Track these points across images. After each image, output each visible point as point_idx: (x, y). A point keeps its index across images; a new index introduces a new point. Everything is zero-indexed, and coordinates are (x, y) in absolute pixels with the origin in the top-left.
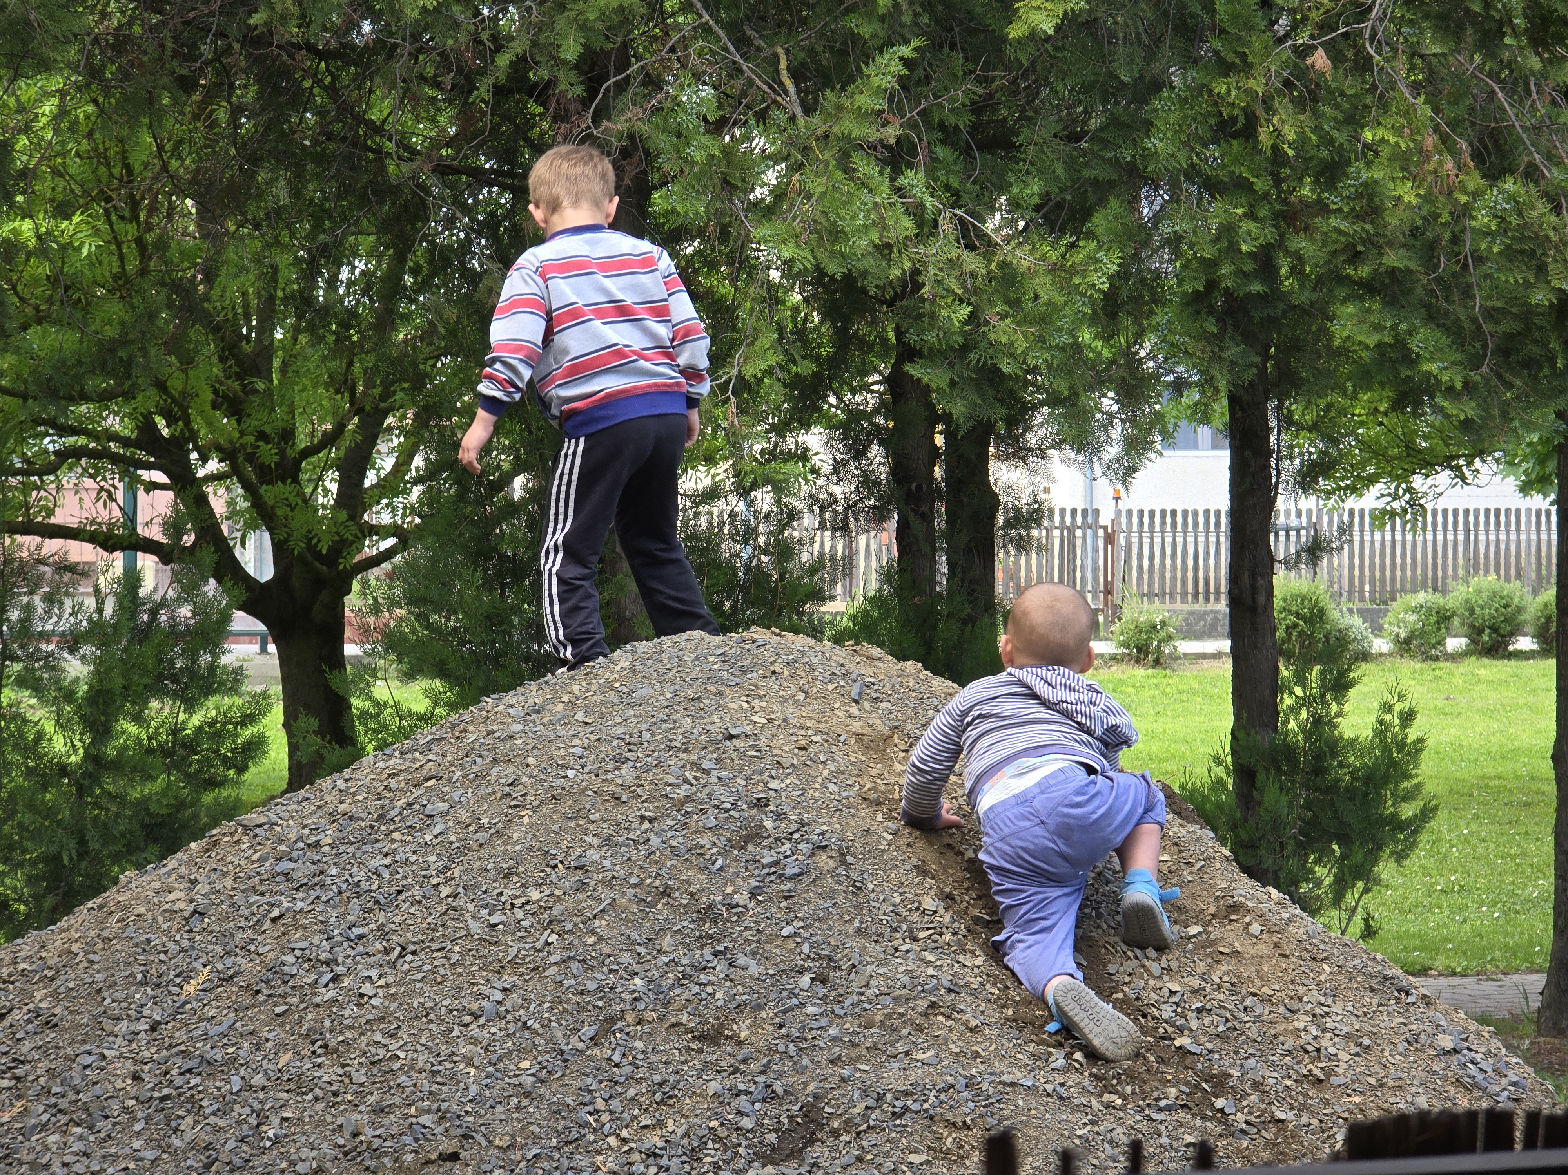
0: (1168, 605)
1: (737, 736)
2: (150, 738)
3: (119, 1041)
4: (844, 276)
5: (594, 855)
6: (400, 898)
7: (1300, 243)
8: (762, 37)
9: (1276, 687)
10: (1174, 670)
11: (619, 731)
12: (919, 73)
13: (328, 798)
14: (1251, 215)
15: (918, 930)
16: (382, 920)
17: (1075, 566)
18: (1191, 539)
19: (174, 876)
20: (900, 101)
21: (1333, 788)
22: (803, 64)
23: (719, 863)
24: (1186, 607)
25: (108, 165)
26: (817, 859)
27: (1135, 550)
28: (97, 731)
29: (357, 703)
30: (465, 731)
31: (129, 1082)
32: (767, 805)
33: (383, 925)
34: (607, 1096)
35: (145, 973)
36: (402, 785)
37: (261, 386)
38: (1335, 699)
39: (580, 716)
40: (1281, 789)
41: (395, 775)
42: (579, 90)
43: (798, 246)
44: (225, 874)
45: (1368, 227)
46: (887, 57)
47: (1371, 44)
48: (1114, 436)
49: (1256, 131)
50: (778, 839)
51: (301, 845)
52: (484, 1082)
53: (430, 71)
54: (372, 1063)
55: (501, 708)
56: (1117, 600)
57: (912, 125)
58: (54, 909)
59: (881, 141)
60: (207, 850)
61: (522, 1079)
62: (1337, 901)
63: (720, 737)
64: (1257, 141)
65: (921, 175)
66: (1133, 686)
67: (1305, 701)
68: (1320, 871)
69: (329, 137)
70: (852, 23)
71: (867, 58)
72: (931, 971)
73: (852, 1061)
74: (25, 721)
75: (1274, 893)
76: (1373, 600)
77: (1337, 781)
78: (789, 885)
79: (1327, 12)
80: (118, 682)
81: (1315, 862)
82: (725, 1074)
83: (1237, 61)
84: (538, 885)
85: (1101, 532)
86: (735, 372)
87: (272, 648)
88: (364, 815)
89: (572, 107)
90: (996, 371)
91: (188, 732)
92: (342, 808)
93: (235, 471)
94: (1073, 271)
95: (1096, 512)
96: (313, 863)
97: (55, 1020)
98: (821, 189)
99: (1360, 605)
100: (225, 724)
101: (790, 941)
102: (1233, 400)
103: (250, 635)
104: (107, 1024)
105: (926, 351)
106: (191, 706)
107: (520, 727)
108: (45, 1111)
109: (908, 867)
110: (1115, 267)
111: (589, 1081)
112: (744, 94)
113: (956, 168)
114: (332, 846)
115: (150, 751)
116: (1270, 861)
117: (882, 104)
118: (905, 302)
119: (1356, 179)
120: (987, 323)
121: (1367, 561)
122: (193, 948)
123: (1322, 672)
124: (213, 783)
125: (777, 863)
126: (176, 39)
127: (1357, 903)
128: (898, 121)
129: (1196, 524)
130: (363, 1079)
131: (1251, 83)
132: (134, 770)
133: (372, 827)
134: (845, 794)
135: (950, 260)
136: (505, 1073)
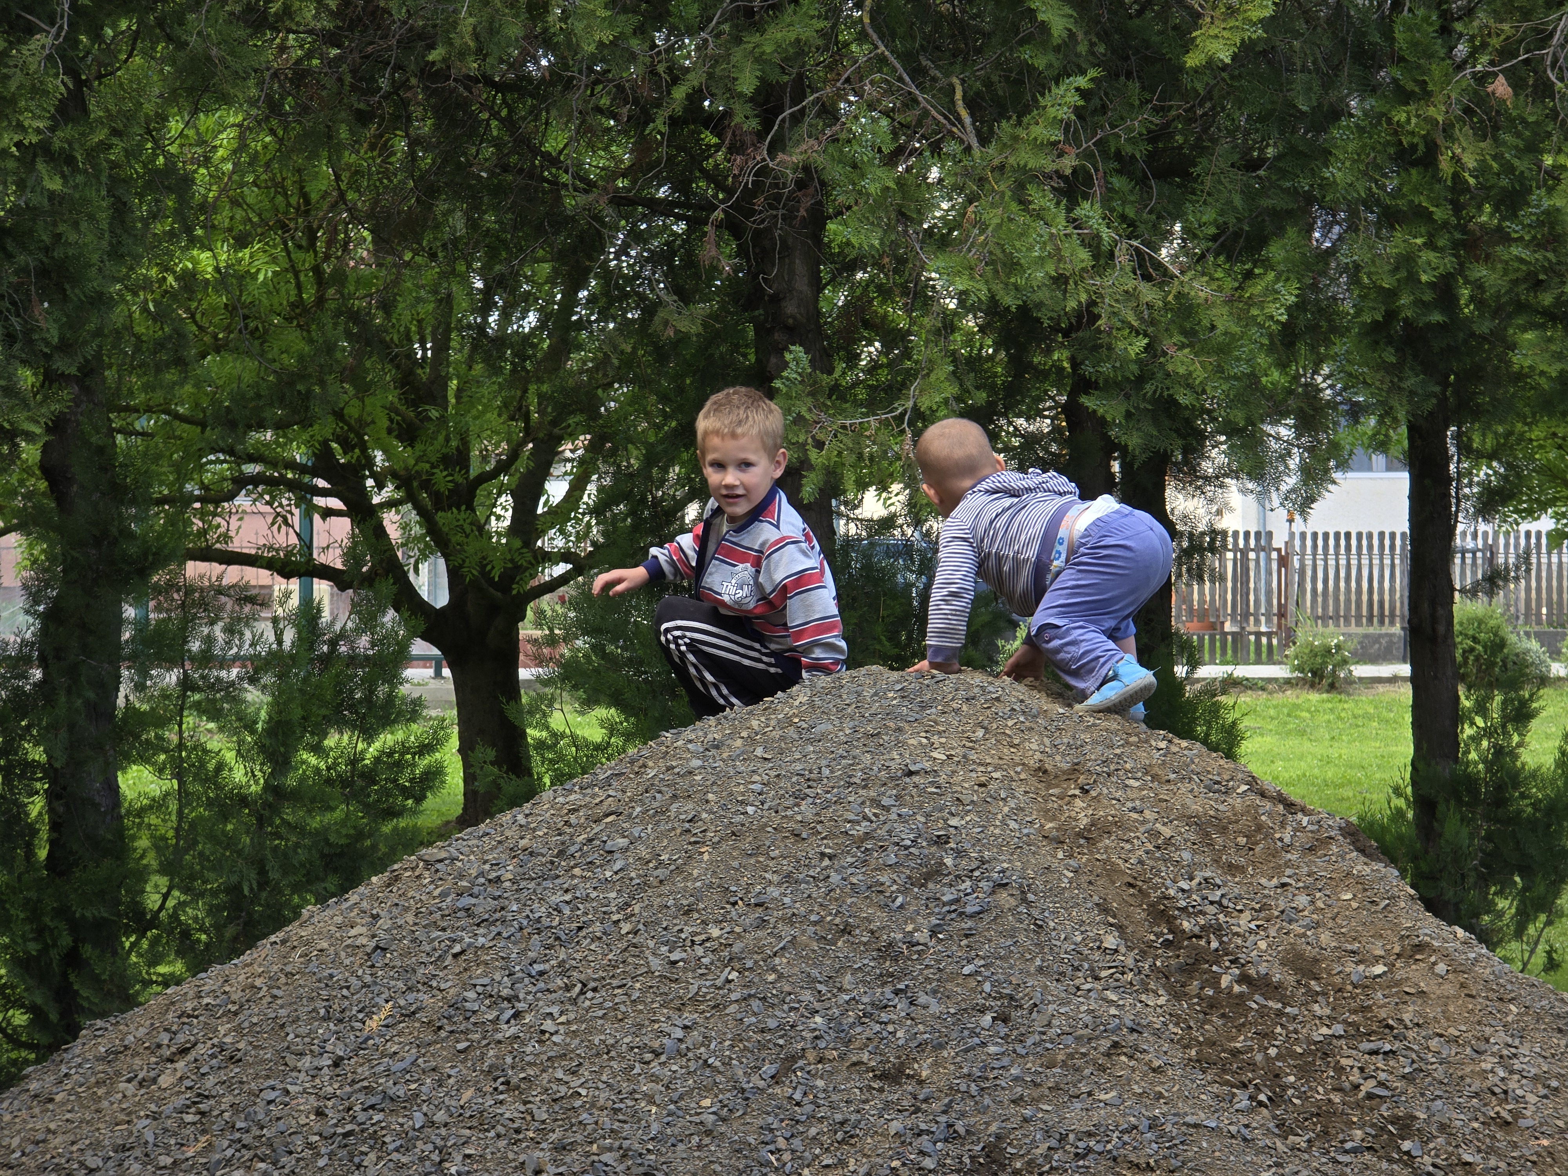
0: (1343, 629)
1: (916, 773)
2: (329, 769)
3: (302, 1076)
4: (1019, 307)
5: (774, 892)
6: (581, 934)
7: (1480, 271)
8: (938, 67)
9: (1457, 717)
10: (1349, 695)
11: (798, 767)
12: (1096, 102)
13: (508, 833)
14: (1430, 245)
15: (1100, 969)
16: (562, 956)
17: (1248, 589)
18: (1365, 561)
19: (356, 911)
20: (1076, 130)
21: (1515, 819)
22: (978, 94)
23: (900, 900)
24: (1361, 630)
25: (285, 195)
26: (997, 897)
27: (1309, 573)
28: (277, 762)
29: (533, 733)
30: (644, 766)
31: (313, 1117)
32: (947, 843)
33: (563, 961)
34: (788, 1135)
35: (328, 1009)
36: (582, 820)
37: (434, 414)
38: (1516, 730)
39: (759, 751)
40: (1462, 820)
41: (575, 810)
42: (754, 124)
43: (972, 278)
44: (407, 909)
45: (1551, 255)
46: (1063, 88)
47: (1552, 70)
48: (1292, 467)
49: (1436, 159)
50: (957, 877)
51: (482, 880)
52: (666, 1120)
53: (605, 102)
54: (554, 1100)
55: (680, 743)
56: (1290, 622)
57: (1088, 155)
58: (235, 939)
59: (1057, 172)
60: (389, 885)
61: (703, 1117)
62: (1519, 932)
63: (899, 773)
64: (1437, 169)
65: (1097, 206)
66: (1308, 711)
67: (1488, 732)
68: (1502, 904)
69: (506, 169)
70: (1026, 54)
71: (1043, 88)
72: (1113, 1011)
73: (1035, 1101)
74: (206, 751)
75: (1460, 932)
76: (1550, 623)
77: (1519, 812)
78: (970, 923)
79: (1508, 38)
80: (297, 713)
81: (1495, 894)
82: (906, 1114)
83: (1417, 89)
84: (717, 922)
85: (1274, 555)
86: (910, 404)
87: (446, 672)
88: (544, 851)
89: (748, 139)
90: (1172, 402)
91: (367, 762)
92: (523, 843)
93: (411, 497)
94: (1250, 302)
95: (1270, 534)
96: (494, 899)
97: (239, 1054)
98: (996, 221)
99: (1537, 628)
100: (402, 754)
101: (971, 980)
102: (1411, 428)
103: (424, 660)
104: (291, 1059)
105: (1101, 382)
106: (369, 735)
107: (699, 763)
108: (230, 1146)
109: (1089, 905)
110: (1293, 298)
111: (770, 1119)
112: (919, 124)
113: (1132, 198)
114: (513, 882)
115: (329, 781)
116: (1451, 893)
117: (1057, 135)
118: (1080, 334)
119: (1538, 206)
120: (1165, 354)
121: (1544, 584)
122: (375, 983)
123: (1504, 703)
124: (392, 813)
125: (957, 901)
126: (354, 72)
127: (1540, 936)
128: (1073, 151)
129: (1370, 547)
130: (545, 1116)
131: (1432, 111)
132: (313, 800)
133: (552, 863)
134: (1025, 831)
135: (1127, 292)
136: (686, 1111)
